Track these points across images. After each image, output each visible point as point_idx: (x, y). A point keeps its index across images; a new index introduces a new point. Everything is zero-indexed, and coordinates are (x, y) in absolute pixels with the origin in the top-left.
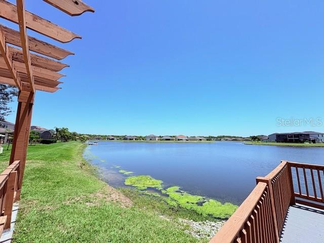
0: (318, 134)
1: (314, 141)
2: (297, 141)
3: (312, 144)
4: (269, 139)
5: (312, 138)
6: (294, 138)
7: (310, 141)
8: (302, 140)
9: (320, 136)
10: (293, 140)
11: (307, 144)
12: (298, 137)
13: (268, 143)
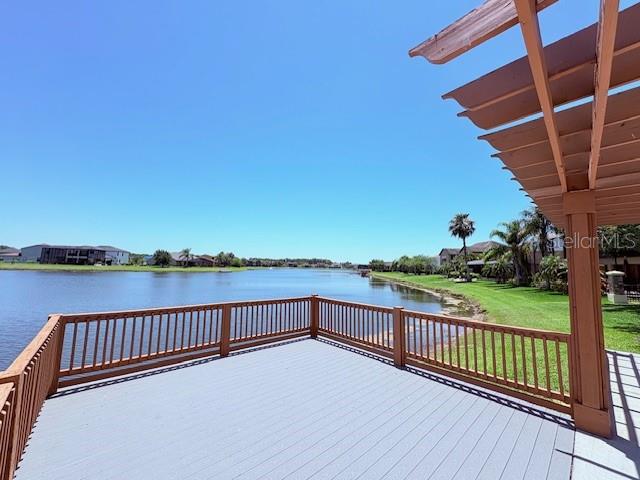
0: (118, 252)
1: (109, 263)
2: (82, 263)
3: (106, 267)
4: (22, 255)
5: (108, 257)
6: (78, 257)
7: (104, 263)
8: (92, 260)
9: (120, 254)
10: (76, 259)
11: (98, 266)
12: (87, 255)
13: (16, 266)
